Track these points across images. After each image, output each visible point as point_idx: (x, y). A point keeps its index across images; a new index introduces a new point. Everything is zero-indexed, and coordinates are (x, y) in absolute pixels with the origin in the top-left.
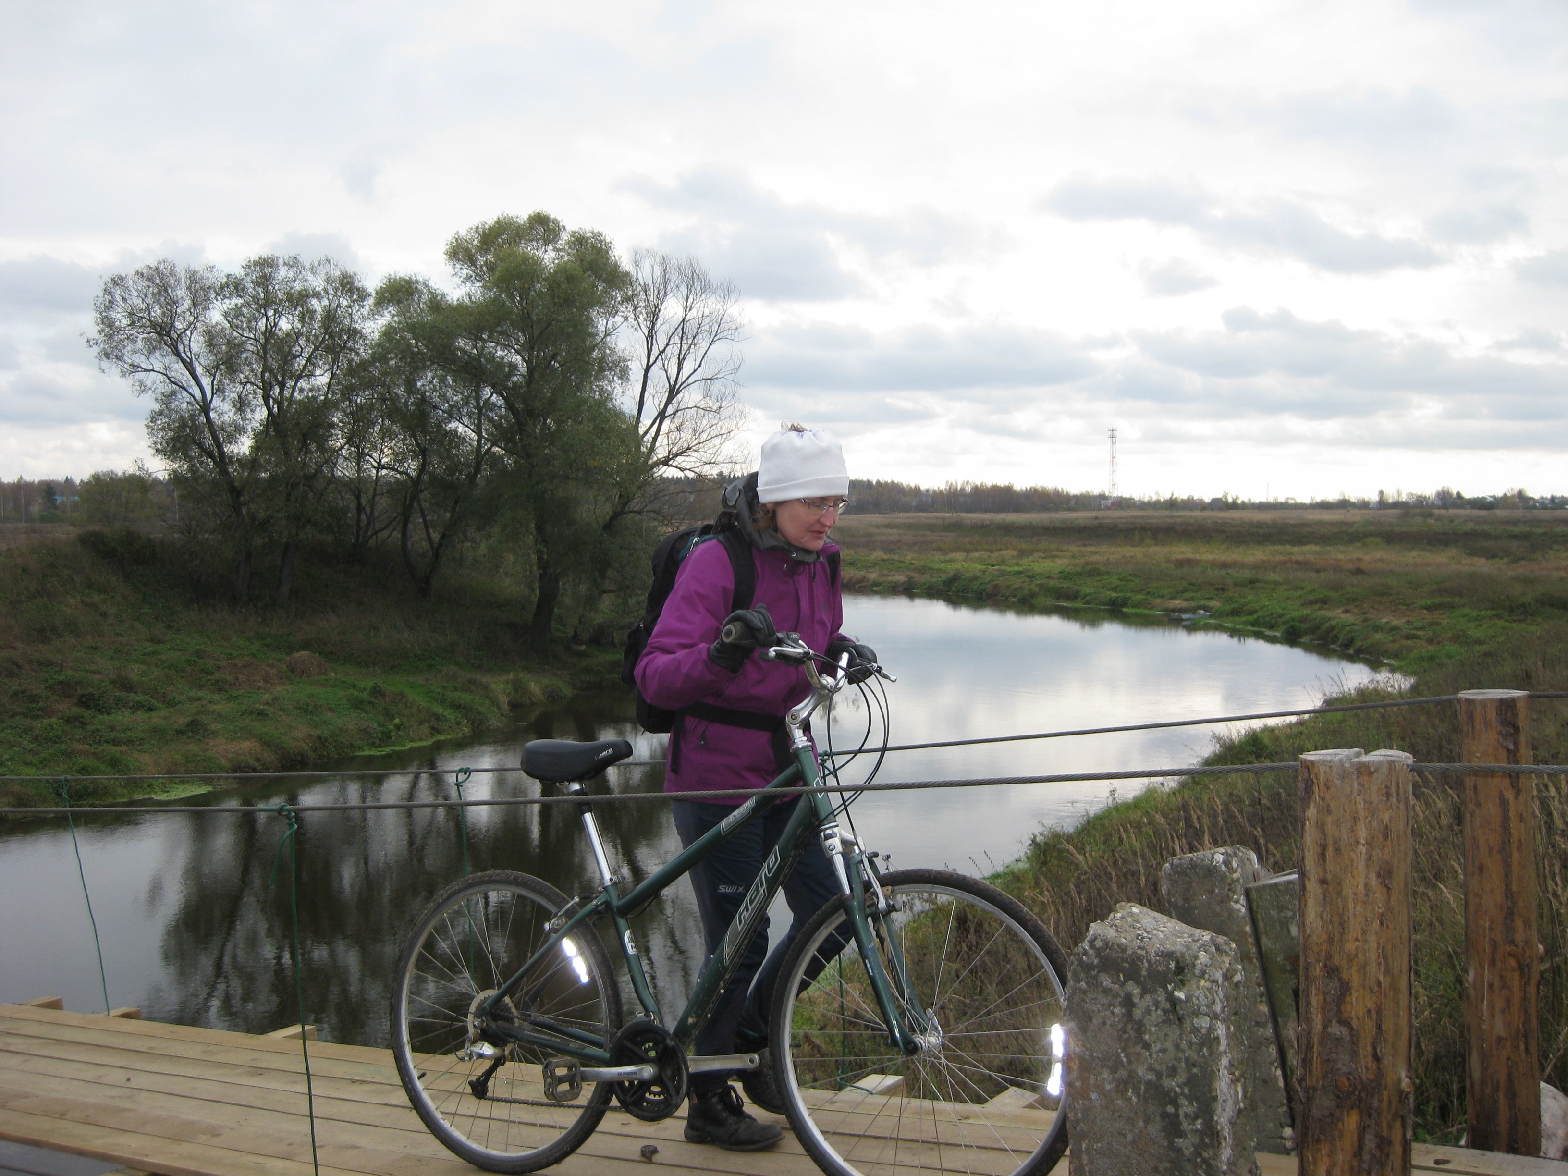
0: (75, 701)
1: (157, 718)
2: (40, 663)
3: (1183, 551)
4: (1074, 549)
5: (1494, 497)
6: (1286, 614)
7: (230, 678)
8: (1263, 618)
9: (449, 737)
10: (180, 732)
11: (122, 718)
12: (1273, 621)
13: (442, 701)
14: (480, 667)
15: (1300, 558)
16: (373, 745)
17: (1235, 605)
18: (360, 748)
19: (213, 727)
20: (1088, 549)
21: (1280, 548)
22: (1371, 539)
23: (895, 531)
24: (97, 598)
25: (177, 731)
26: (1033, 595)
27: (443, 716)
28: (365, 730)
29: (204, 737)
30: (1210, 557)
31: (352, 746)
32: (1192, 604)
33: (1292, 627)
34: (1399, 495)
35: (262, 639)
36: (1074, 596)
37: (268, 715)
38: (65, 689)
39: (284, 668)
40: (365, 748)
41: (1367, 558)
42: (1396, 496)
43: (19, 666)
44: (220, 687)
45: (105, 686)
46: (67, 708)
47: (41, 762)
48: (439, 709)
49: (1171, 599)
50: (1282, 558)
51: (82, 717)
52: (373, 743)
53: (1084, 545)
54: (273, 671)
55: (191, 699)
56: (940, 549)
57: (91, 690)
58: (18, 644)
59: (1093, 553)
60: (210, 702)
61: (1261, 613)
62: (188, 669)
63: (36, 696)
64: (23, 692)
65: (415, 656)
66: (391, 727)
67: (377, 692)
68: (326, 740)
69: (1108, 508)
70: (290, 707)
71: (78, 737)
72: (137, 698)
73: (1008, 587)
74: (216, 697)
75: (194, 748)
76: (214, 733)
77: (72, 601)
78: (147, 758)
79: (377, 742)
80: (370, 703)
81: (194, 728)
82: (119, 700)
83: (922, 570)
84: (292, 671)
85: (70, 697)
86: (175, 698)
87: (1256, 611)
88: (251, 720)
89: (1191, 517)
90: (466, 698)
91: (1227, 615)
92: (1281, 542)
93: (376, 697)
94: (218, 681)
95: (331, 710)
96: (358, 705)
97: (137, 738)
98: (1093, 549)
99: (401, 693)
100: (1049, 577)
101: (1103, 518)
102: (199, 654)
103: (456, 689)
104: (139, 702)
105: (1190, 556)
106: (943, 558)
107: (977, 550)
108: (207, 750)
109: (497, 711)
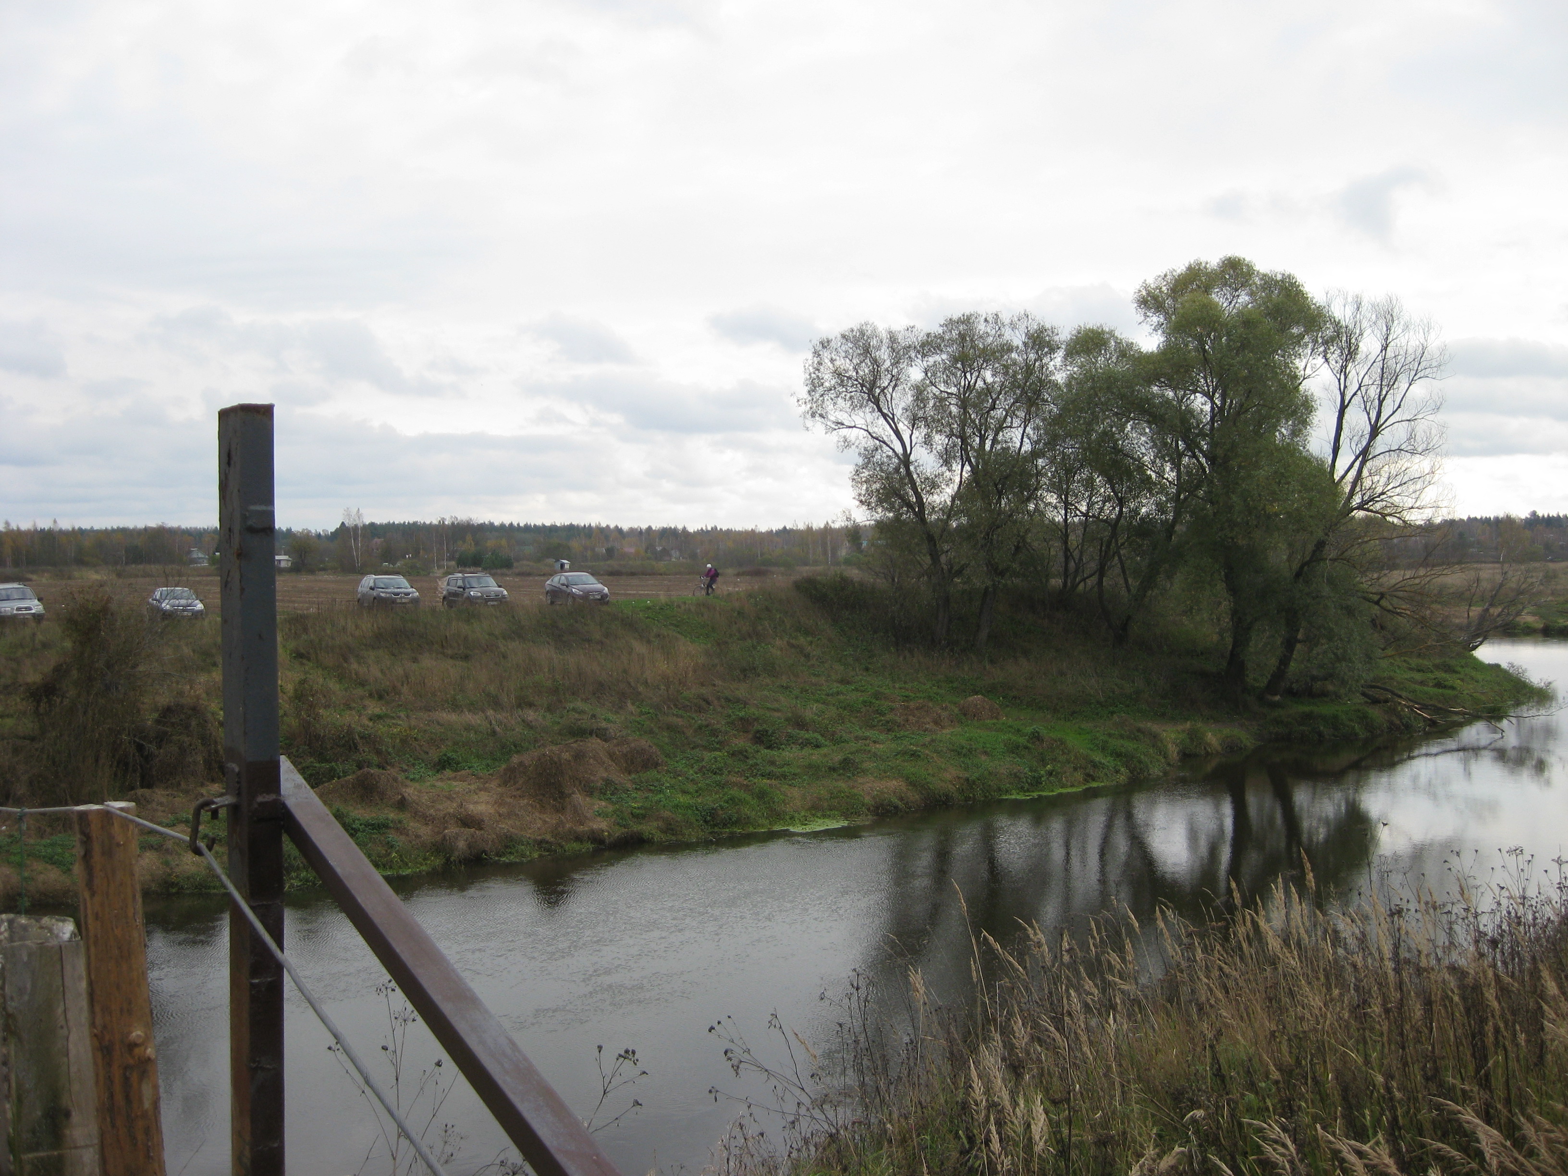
0: (750, 736)
1: (816, 756)
2: (728, 700)
7: (899, 720)
9: (1102, 784)
10: (833, 769)
11: (790, 754)
13: (1104, 749)
18: (1007, 791)
19: (867, 765)
24: (802, 640)
25: (830, 768)
27: (1100, 763)
28: (1015, 774)
29: (854, 775)
31: (1000, 789)
35: (952, 682)
37: (919, 756)
38: (744, 724)
39: (956, 710)
40: (1013, 791)
43: (708, 703)
44: (889, 728)
45: (780, 723)
46: (740, 742)
47: (697, 792)
48: (1098, 757)
51: (746, 751)
52: (1022, 788)
54: (944, 714)
55: (857, 738)
57: (765, 726)
58: (716, 682)
60: (875, 742)
62: (863, 710)
63: (716, 730)
64: (707, 726)
65: (1098, 702)
66: (1043, 772)
67: (1036, 737)
68: (974, 782)
70: (945, 749)
71: (736, 770)
72: (807, 736)
74: (882, 737)
75: (842, 785)
76: (864, 772)
77: (778, 642)
78: (795, 792)
79: (1026, 786)
80: (1026, 748)
81: (847, 767)
82: (790, 736)
84: (965, 715)
85: (747, 732)
86: (841, 737)
88: (904, 761)
90: (1130, 746)
93: (1033, 743)
94: (888, 722)
95: (986, 753)
96: (1014, 749)
97: (790, 773)
99: (1060, 740)
102: (877, 696)
103: (1122, 737)
104: (807, 739)
108: (853, 787)
109: (1163, 760)
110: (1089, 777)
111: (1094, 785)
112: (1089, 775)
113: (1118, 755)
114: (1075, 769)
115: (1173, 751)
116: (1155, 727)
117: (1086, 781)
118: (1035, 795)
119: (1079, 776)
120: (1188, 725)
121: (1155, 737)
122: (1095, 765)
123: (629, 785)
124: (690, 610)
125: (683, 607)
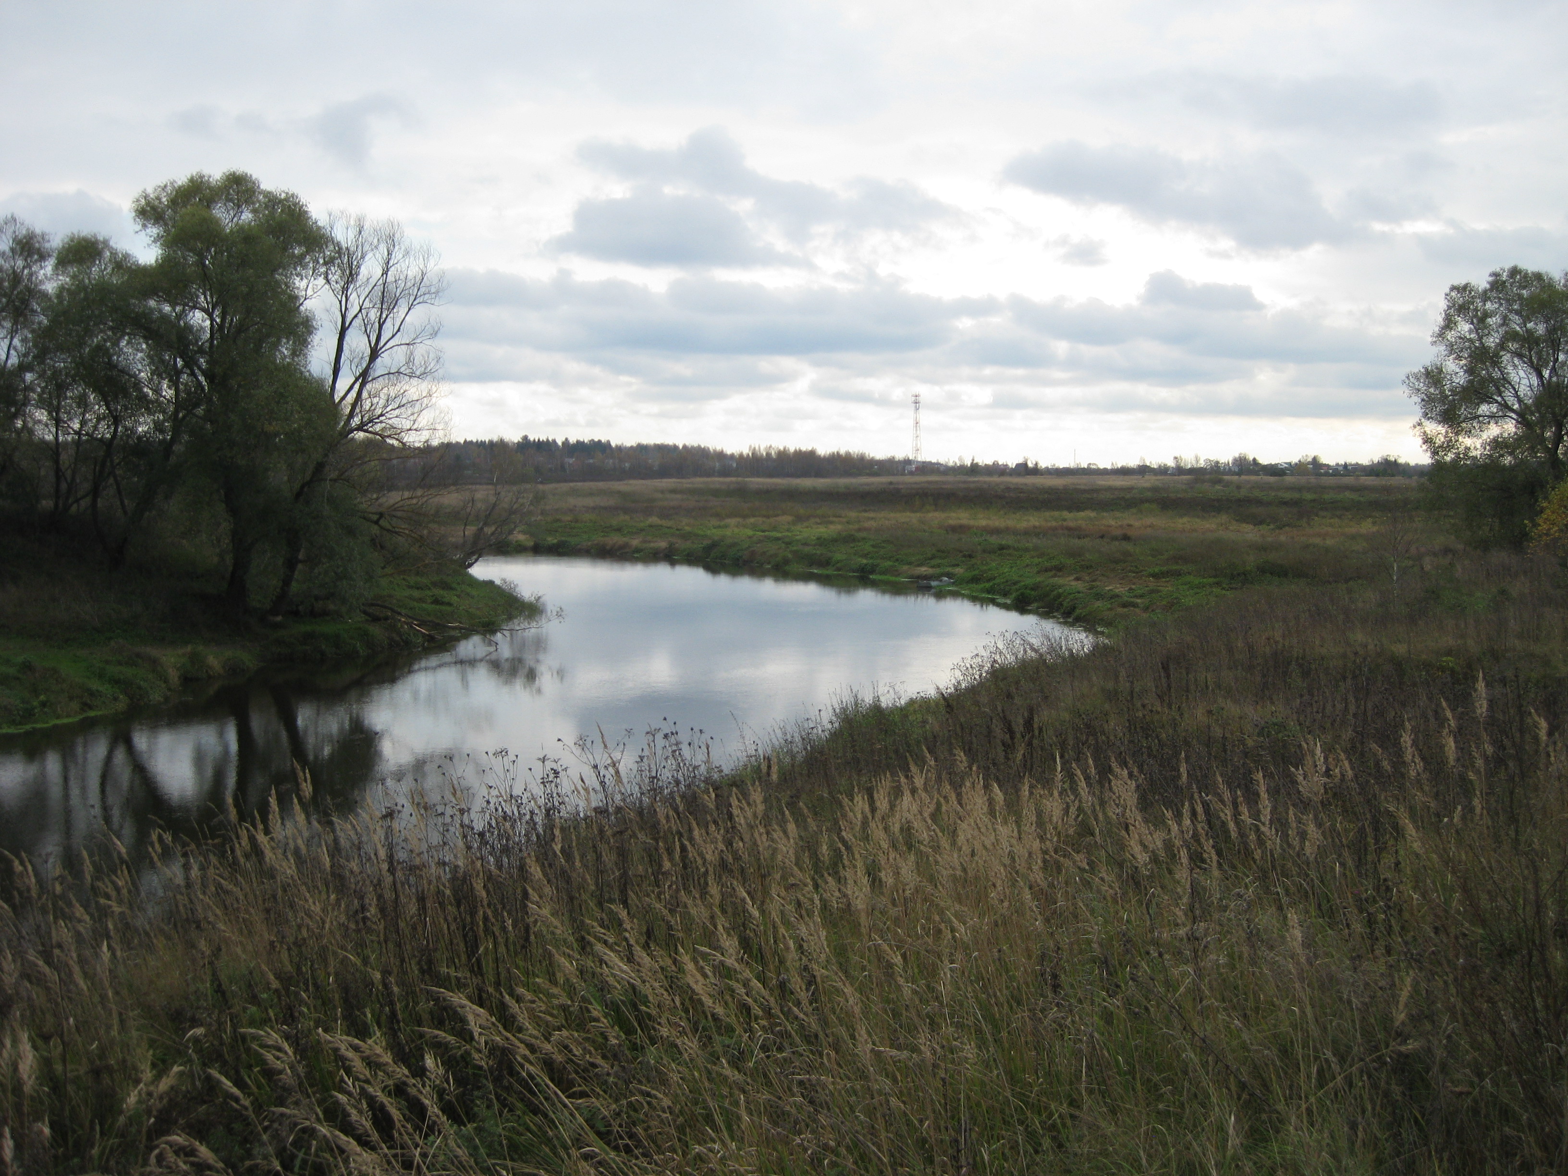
3: (961, 517)
4: (853, 514)
5: (1290, 464)
6: (1019, 582)
8: (999, 585)
9: (99, 713)
12: (1007, 588)
13: (101, 676)
15: (1072, 524)
16: (13, 723)
17: (977, 572)
20: (866, 515)
21: (1056, 514)
22: (1147, 505)
23: (679, 496)
26: (786, 562)
27: (98, 691)
30: (983, 523)
32: (938, 571)
33: (1022, 594)
34: (1197, 461)
36: (825, 563)
41: (1137, 524)
42: (1194, 462)
48: (95, 685)
49: (919, 566)
50: (1054, 524)
53: (865, 511)
56: (717, 515)
59: (869, 519)
61: (997, 581)
65: (91, 629)
67: (27, 667)
69: (911, 473)
73: (764, 553)
80: (17, 679)
83: (685, 536)
87: (994, 578)
89: (985, 482)
90: (128, 672)
91: (968, 582)
92: (1059, 508)
93: (24, 673)
96: (3, 681)
98: (872, 515)
99: (55, 668)
100: (806, 544)
101: (898, 483)
103: (120, 663)
105: (965, 522)
106: (717, 523)
107: (754, 516)
109: (164, 686)
110: (86, 706)
111: (92, 714)
112: (85, 704)
113: (115, 681)
114: (71, 698)
115: (174, 676)
116: (153, 651)
117: (83, 710)
118: (28, 727)
119: (75, 705)
120: (189, 648)
121: (154, 662)
122: (92, 694)
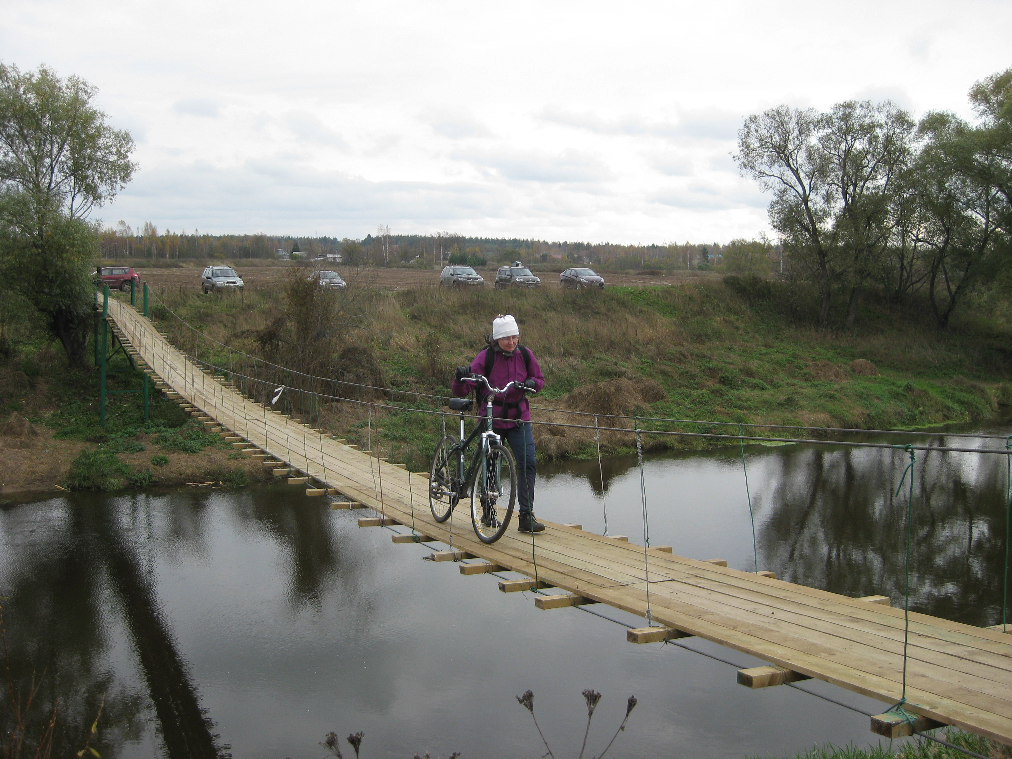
0: (717, 380)
1: (767, 395)
2: (697, 356)
7: (813, 373)
9: (955, 422)
10: (780, 405)
11: (746, 393)
13: (952, 398)
14: (979, 377)
16: (904, 423)
18: (895, 424)
19: (801, 403)
24: (733, 318)
25: (779, 404)
27: (952, 408)
28: (899, 413)
29: (795, 409)
31: (890, 423)
35: (835, 349)
37: (836, 398)
38: (712, 372)
39: (848, 368)
40: (898, 425)
43: (685, 357)
44: (807, 378)
45: (736, 372)
46: (712, 384)
47: (695, 416)
48: (950, 404)
51: (721, 390)
52: (904, 422)
54: (841, 370)
55: (788, 384)
57: (727, 374)
58: (685, 343)
60: (800, 387)
62: (787, 365)
63: (694, 375)
64: (687, 373)
65: (935, 367)
66: (917, 412)
67: (909, 388)
68: (873, 417)
70: (851, 394)
71: (718, 403)
72: (755, 381)
74: (804, 384)
75: (788, 415)
76: (802, 407)
77: (718, 319)
78: (759, 419)
79: (907, 421)
80: (903, 395)
81: (790, 403)
82: (743, 381)
84: (853, 371)
85: (714, 377)
86: (778, 383)
88: (826, 401)
90: (969, 397)
93: (907, 392)
94: (805, 374)
95: (878, 398)
96: (896, 396)
97: (753, 406)
99: (925, 391)
102: (795, 356)
103: (962, 391)
104: (756, 384)
108: (797, 417)
109: (989, 408)
110: (946, 417)
111: (950, 422)
114: (937, 411)
115: (995, 401)
116: (983, 385)
117: (944, 420)
118: (914, 427)
119: (939, 415)
120: (1001, 385)
121: (983, 391)
122: (948, 409)
123: (651, 410)
124: (658, 295)
125: (654, 293)
